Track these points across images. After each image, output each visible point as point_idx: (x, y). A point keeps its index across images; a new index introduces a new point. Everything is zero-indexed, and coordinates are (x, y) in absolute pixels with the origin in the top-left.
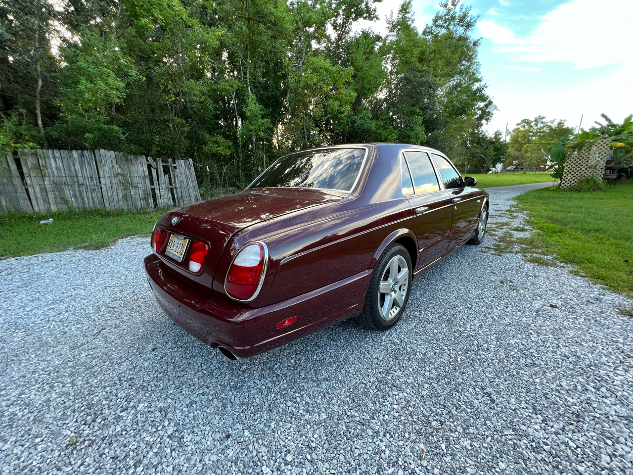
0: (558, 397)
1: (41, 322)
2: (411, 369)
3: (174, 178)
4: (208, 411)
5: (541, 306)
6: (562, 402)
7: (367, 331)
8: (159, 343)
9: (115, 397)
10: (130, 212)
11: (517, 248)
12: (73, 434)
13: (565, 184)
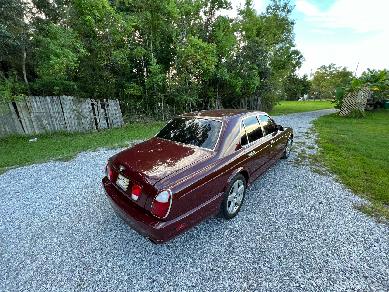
0: (313, 259)
1: (46, 213)
2: (243, 242)
3: (108, 111)
4: (143, 267)
5: (314, 203)
6: (314, 262)
7: (222, 218)
8: (112, 226)
9: (95, 259)
10: (82, 132)
11: (307, 162)
12: (79, 280)
13: (343, 113)
